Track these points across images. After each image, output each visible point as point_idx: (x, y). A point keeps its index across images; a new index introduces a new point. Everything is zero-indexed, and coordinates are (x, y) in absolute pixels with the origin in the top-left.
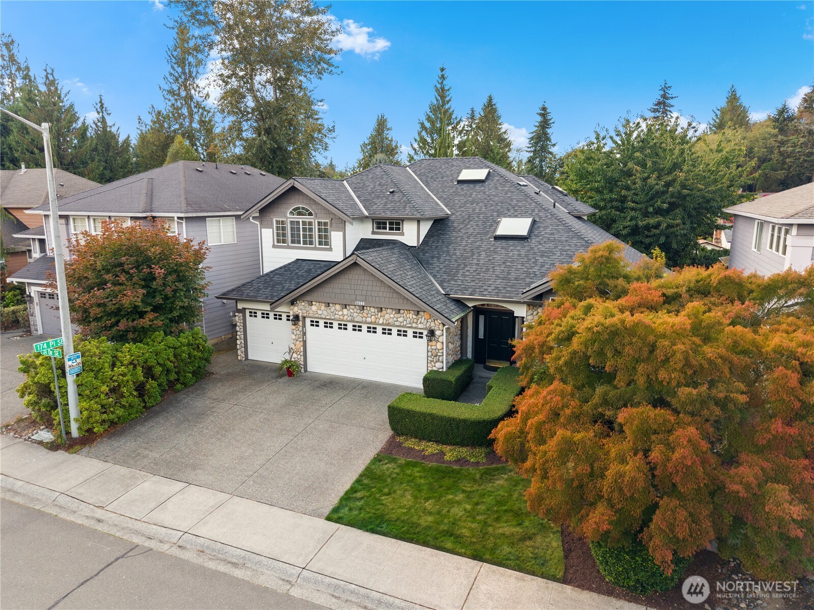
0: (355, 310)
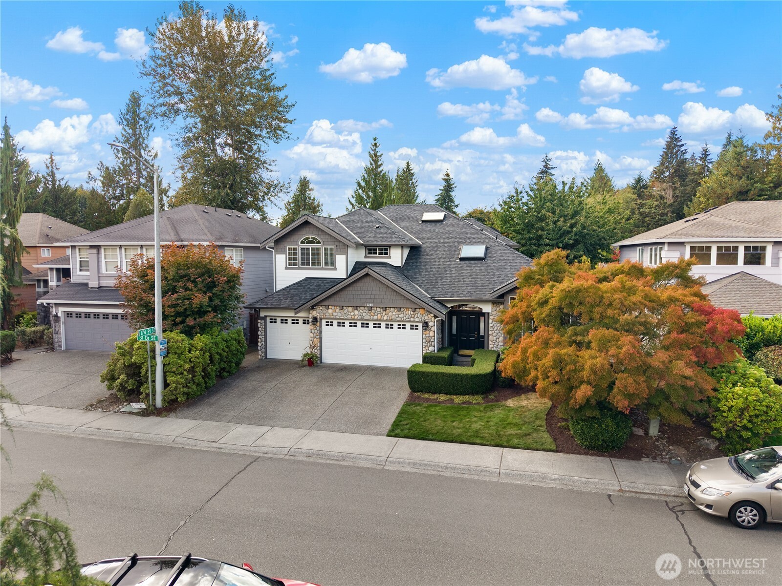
0: (365, 311)
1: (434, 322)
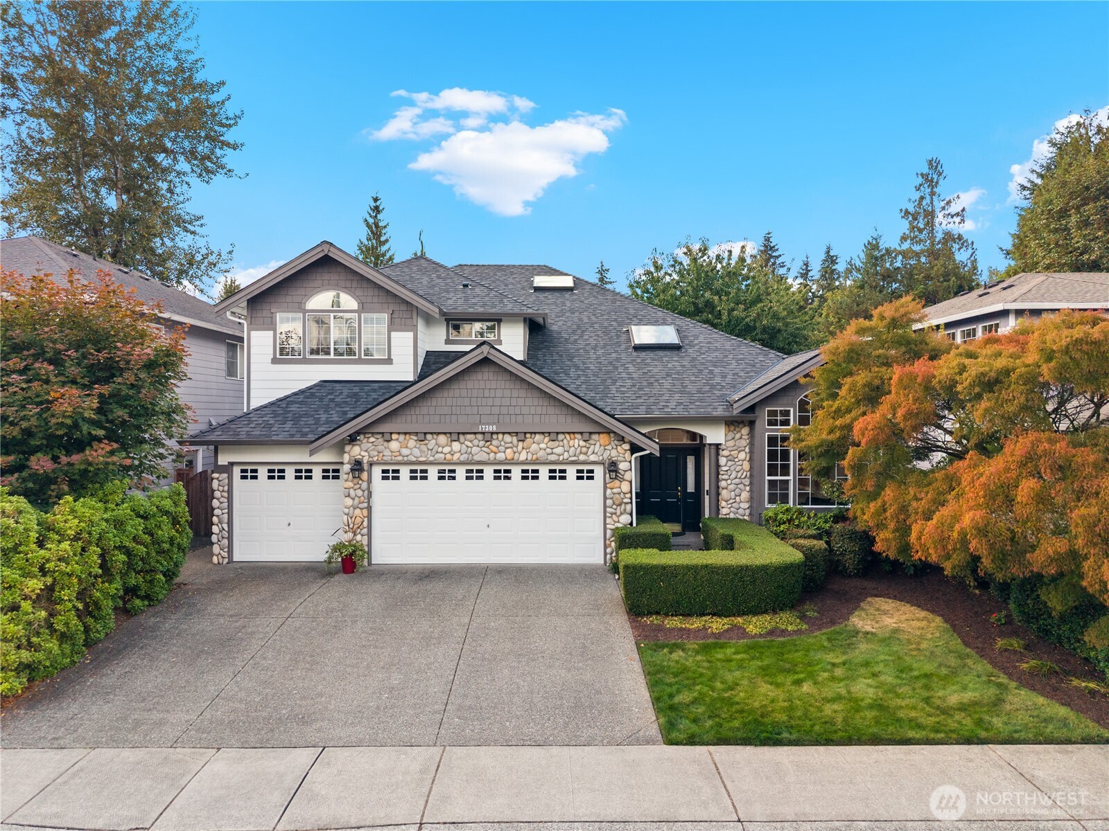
0: (476, 442)
1: (630, 462)
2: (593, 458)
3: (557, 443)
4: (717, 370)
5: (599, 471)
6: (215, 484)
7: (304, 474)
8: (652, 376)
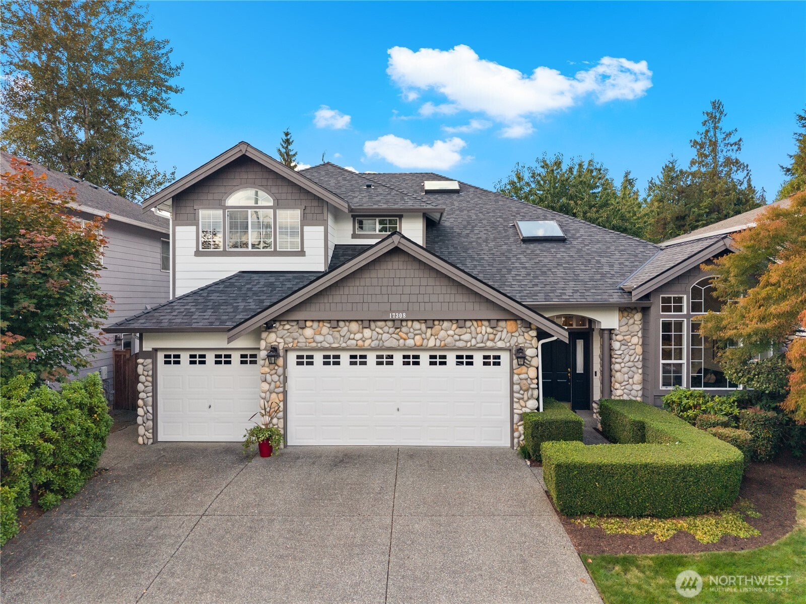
0: (386, 329)
1: (537, 348)
2: (500, 344)
3: (464, 330)
4: (603, 260)
5: (505, 357)
6: (140, 369)
7: (223, 359)
8: (544, 266)
